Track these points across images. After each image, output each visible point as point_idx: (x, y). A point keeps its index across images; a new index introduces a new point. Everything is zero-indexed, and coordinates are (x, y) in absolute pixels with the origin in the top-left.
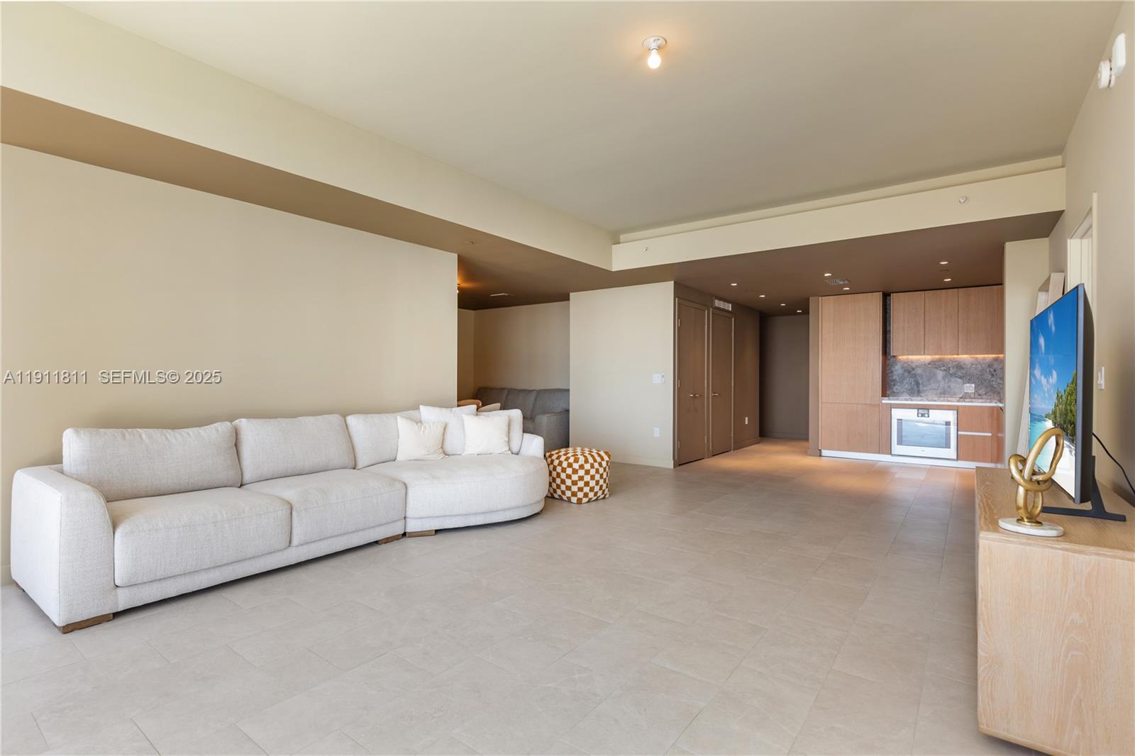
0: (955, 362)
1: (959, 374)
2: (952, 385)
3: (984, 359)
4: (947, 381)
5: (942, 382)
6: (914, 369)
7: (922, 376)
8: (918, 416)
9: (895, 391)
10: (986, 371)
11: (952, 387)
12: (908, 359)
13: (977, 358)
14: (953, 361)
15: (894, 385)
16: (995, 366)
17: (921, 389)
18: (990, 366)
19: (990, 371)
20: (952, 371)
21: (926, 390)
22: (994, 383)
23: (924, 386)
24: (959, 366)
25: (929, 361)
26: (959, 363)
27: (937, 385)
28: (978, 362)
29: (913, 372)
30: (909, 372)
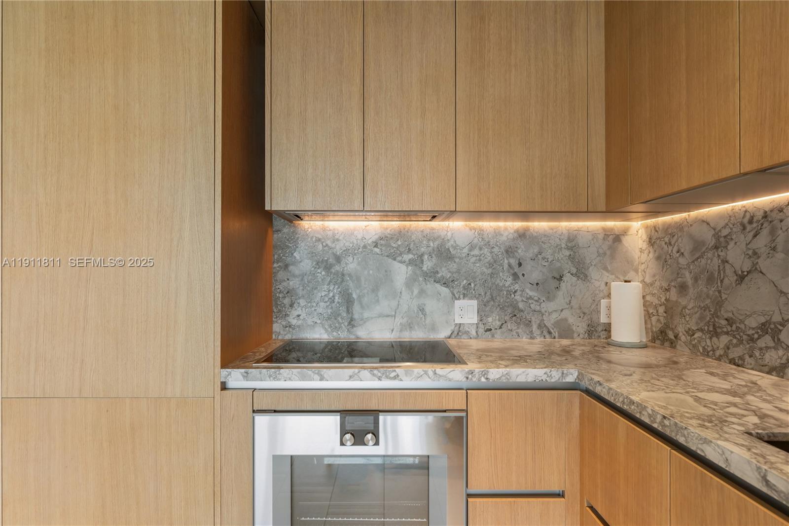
0: (434, 240)
1: (444, 273)
2: (431, 305)
3: (497, 233)
4: (416, 291)
5: (406, 296)
6: (338, 259)
7: (358, 279)
8: (342, 444)
9: (294, 322)
10: (501, 265)
11: (428, 309)
12: (324, 229)
13: (481, 232)
14: (430, 237)
15: (292, 306)
16: (521, 252)
17: (356, 316)
18: (509, 251)
19: (510, 265)
20: (428, 265)
21: (368, 319)
22: (518, 297)
23: (362, 307)
24: (444, 252)
25: (374, 239)
26: (444, 241)
27: (394, 303)
28: (485, 242)
29: (337, 268)
30: (328, 268)
